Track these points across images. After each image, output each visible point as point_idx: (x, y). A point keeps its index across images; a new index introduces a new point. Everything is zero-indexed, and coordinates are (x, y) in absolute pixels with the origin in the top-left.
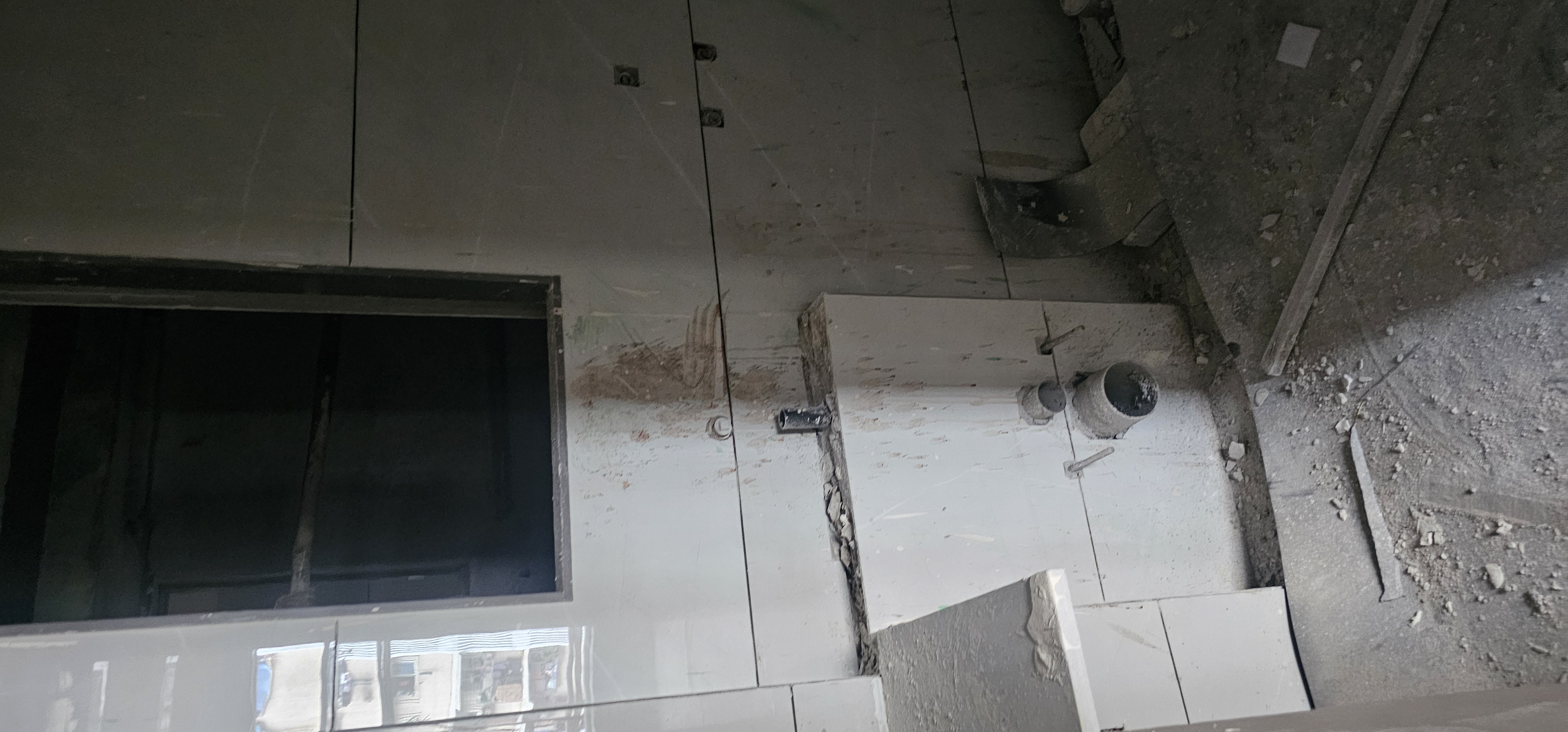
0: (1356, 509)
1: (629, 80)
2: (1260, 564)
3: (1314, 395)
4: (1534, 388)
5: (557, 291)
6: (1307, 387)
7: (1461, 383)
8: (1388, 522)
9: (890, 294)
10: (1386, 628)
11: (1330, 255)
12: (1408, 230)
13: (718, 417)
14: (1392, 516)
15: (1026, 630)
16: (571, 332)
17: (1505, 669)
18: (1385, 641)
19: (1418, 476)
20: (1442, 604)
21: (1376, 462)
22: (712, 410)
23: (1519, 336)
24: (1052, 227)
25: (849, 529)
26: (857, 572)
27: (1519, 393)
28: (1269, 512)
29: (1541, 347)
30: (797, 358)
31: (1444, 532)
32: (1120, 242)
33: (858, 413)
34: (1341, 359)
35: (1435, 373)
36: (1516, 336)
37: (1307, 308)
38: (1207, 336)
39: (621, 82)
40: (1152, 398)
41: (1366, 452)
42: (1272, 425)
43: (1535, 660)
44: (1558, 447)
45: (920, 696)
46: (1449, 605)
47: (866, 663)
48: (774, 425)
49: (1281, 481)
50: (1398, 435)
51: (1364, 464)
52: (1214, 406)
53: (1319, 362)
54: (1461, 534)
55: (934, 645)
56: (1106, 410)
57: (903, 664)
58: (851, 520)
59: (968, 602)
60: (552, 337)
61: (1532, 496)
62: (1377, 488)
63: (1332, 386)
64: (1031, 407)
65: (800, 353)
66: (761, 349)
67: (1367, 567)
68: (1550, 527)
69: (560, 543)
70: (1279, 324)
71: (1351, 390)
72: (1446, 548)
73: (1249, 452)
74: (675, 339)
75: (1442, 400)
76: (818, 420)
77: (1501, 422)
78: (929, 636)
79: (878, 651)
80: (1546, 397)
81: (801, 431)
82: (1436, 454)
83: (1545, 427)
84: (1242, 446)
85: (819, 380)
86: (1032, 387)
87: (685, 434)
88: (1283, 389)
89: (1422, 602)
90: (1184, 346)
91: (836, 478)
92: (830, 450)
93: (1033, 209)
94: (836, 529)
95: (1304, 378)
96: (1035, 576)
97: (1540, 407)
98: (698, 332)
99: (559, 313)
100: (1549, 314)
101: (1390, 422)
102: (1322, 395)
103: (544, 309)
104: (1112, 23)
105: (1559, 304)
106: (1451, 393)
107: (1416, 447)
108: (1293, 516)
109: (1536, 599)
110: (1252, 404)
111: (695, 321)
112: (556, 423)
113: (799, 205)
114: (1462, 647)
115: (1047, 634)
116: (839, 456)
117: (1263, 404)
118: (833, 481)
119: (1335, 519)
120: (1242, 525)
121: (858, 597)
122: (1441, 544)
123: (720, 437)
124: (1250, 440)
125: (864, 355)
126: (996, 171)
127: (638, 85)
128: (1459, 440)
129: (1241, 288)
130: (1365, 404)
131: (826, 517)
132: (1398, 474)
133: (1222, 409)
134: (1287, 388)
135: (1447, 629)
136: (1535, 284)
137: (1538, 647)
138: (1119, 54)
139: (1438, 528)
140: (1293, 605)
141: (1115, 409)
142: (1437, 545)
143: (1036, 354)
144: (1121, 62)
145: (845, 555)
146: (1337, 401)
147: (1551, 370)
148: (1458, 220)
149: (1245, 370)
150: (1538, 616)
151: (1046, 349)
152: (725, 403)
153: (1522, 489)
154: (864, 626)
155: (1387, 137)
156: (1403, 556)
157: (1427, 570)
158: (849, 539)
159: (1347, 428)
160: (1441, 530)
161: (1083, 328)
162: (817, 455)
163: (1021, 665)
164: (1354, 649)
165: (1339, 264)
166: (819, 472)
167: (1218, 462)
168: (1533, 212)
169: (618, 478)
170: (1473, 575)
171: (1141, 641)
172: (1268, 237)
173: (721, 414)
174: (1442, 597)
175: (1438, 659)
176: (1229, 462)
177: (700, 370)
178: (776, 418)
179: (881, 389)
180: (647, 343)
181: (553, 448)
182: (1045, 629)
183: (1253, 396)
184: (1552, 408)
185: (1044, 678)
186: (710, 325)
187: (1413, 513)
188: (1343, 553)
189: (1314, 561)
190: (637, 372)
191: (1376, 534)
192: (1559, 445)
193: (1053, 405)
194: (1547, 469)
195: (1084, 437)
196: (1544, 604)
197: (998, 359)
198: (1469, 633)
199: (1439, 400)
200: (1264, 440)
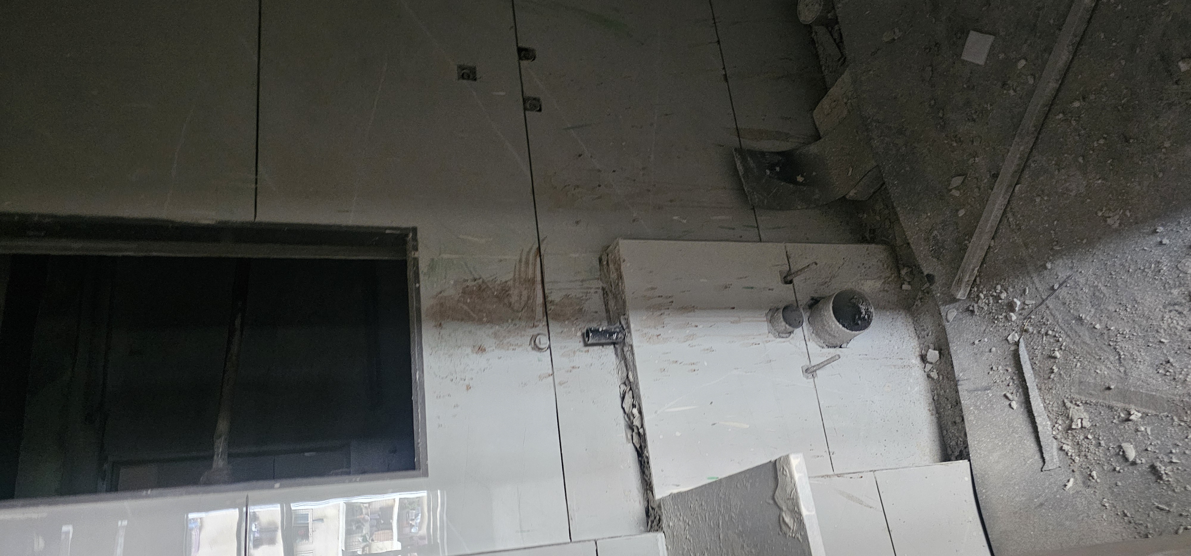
0: (1024, 401)
1: (469, 77)
2: (951, 442)
3: (991, 314)
4: (1157, 310)
5: (415, 239)
6: (986, 308)
7: (1102, 305)
8: (1047, 411)
9: (669, 239)
10: (1047, 491)
11: (1003, 207)
12: (1062, 189)
13: (538, 334)
14: (1050, 406)
15: (773, 499)
16: (425, 270)
17: (1137, 522)
18: (1046, 501)
19: (1070, 376)
20: (1089, 473)
21: (1038, 365)
22: (534, 329)
23: (1146, 270)
24: (791, 186)
25: (639, 419)
26: (646, 452)
27: (1146, 313)
28: (958, 403)
29: (1163, 278)
30: (598, 288)
31: (1090, 418)
32: (844, 197)
33: (646, 331)
34: (1011, 287)
35: (1082, 297)
36: (1143, 271)
37: (986, 248)
38: (911, 269)
39: (462, 77)
40: (869, 317)
41: (1031, 358)
42: (960, 337)
43: (1158, 515)
44: (1175, 355)
45: (694, 548)
46: (1094, 473)
47: (652, 522)
48: (581, 339)
49: (967, 379)
50: (1055, 344)
51: (1029, 367)
52: (916, 322)
53: (995, 288)
54: (1103, 420)
55: (704, 510)
56: (834, 326)
57: (681, 523)
58: (640, 412)
59: (730, 477)
60: (410, 274)
61: (1155, 392)
62: (1039, 385)
63: (1005, 307)
64: (777, 324)
65: (600, 284)
66: (571, 281)
67: (1032, 445)
68: (1169, 415)
69: (418, 433)
70: (964, 261)
71: (1019, 310)
72: (1091, 431)
73: (942, 357)
74: (506, 276)
75: (1088, 318)
76: (615, 336)
77: (1133, 335)
78: (700, 503)
79: (662, 513)
80: (1167, 316)
81: (602, 345)
82: (1083, 359)
83: (1166, 339)
84: (937, 352)
85: (615, 305)
86: (778, 309)
87: (514, 347)
88: (967, 309)
89: (1073, 471)
90: (893, 276)
91: (629, 380)
92: (625, 359)
93: (777, 172)
94: (629, 419)
95: (984, 301)
96: (780, 458)
97: (1162, 324)
98: (523, 269)
99: (416, 256)
100: (1168, 254)
101: (1049, 335)
102: (997, 314)
103: (405, 252)
104: (837, 30)
105: (1176, 246)
106: (1095, 313)
107: (1069, 354)
108: (976, 406)
109: (1159, 469)
110: (945, 320)
111: (520, 261)
112: (414, 340)
113: (599, 171)
114: (1104, 506)
115: (790, 503)
116: (631, 364)
117: (953, 320)
118: (627, 383)
119: (1007, 408)
120: (937, 413)
121: (646, 471)
122: (1087, 427)
123: (540, 349)
124: (943, 348)
125: (650, 286)
126: (749, 143)
127: (475, 80)
128: (1101, 349)
129: (935, 232)
130: (1030, 321)
131: (622, 410)
132: (1055, 374)
133: (921, 325)
134: (971, 308)
135: (1092, 492)
136: (1157, 231)
137: (1160, 506)
138: (842, 55)
139: (1085, 415)
140: (976, 474)
141: (841, 326)
142: (1085, 428)
143: (780, 283)
144: (843, 60)
145: (635, 438)
146: (1009, 319)
147: (1170, 296)
148: (1100, 181)
149: (939, 295)
150: (1161, 482)
151: (787, 280)
152: (544, 323)
153: (1149, 386)
154: (651, 493)
155: (1046, 117)
156: (1059, 437)
157: (1076, 447)
158: (639, 427)
159: (1016, 339)
160: (1088, 417)
161: (816, 264)
162: (615, 363)
163: (770, 527)
164: (1022, 507)
165: (1009, 215)
166: (616, 375)
167: (919, 365)
168: (1156, 176)
169: (462, 382)
170: (1112, 451)
171: (861, 502)
172: (956, 193)
173: (541, 332)
174: (1088, 468)
175: (1086, 515)
176: (927, 364)
177: (524, 298)
178: (583, 335)
179: (662, 312)
180: (484, 277)
181: (412, 360)
182: (788, 499)
183: (945, 314)
184: (1172, 325)
185: (787, 536)
186: (532, 264)
187: (1066, 404)
188: (1014, 434)
189: (992, 440)
190: (476, 301)
191: (1038, 420)
192: (1176, 353)
193: (794, 323)
194: (1168, 371)
195: (818, 347)
196: (1166, 474)
197: (752, 288)
198: (1109, 495)
199: (1085, 319)
200: (953, 348)
